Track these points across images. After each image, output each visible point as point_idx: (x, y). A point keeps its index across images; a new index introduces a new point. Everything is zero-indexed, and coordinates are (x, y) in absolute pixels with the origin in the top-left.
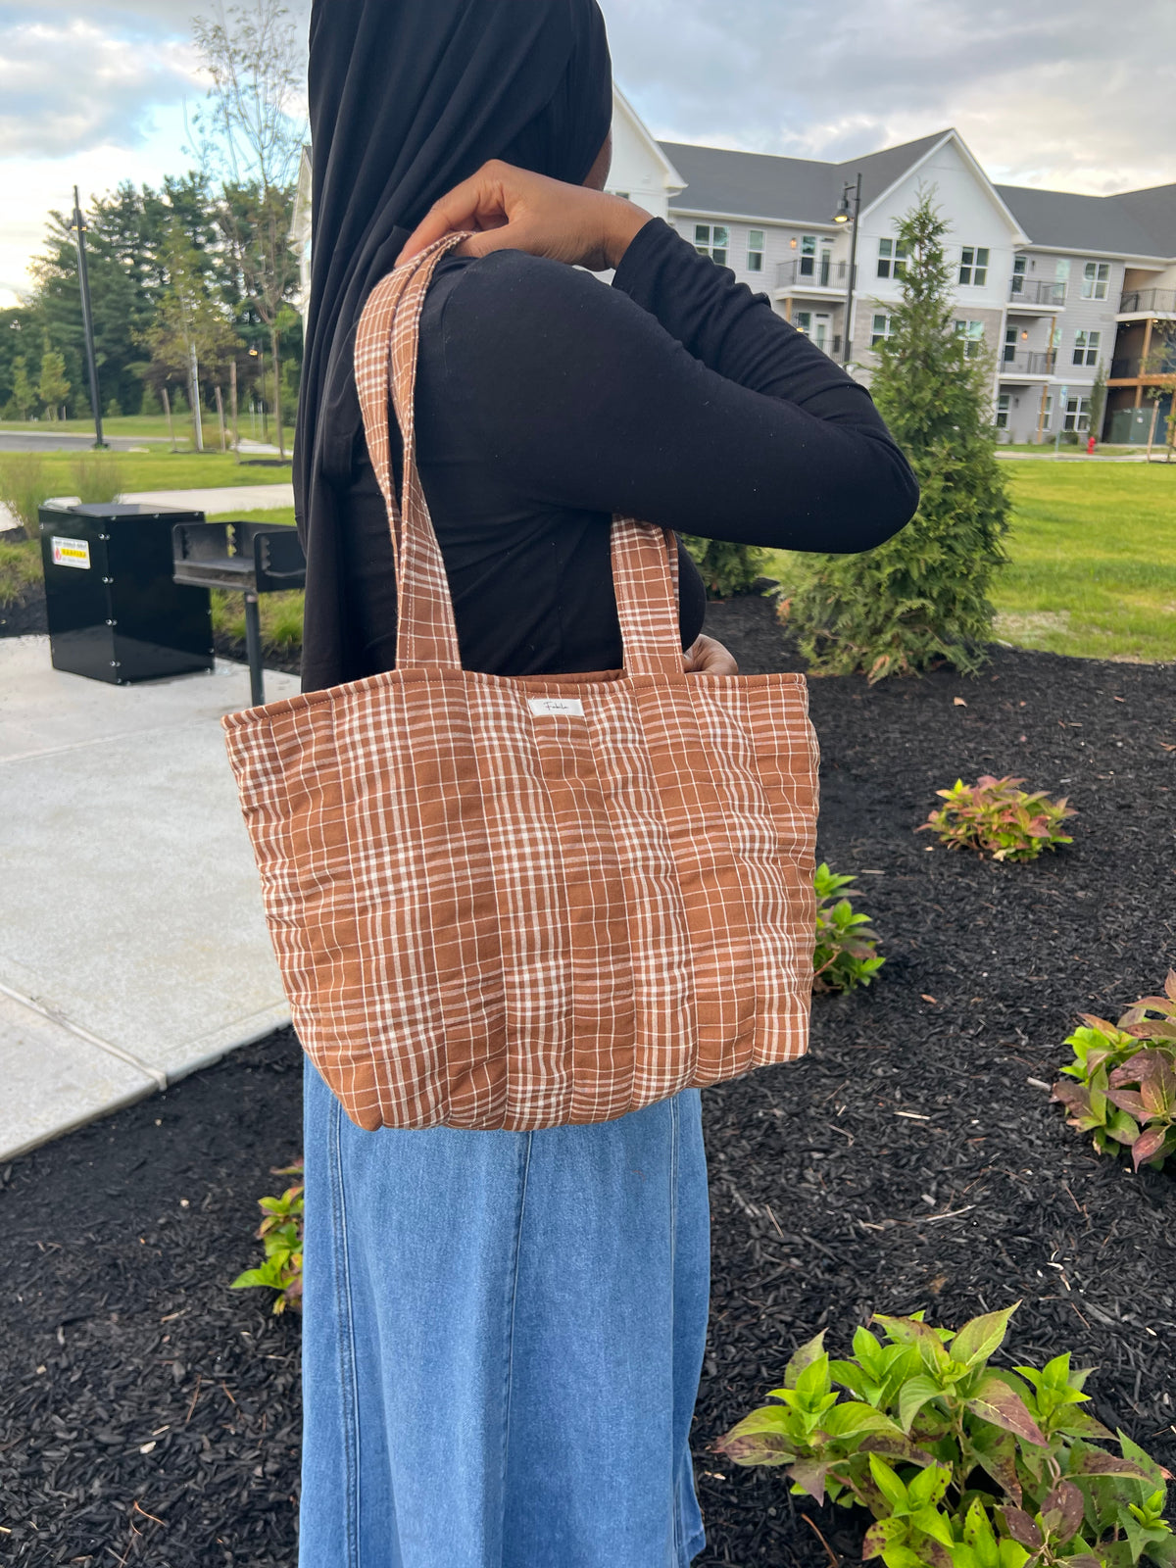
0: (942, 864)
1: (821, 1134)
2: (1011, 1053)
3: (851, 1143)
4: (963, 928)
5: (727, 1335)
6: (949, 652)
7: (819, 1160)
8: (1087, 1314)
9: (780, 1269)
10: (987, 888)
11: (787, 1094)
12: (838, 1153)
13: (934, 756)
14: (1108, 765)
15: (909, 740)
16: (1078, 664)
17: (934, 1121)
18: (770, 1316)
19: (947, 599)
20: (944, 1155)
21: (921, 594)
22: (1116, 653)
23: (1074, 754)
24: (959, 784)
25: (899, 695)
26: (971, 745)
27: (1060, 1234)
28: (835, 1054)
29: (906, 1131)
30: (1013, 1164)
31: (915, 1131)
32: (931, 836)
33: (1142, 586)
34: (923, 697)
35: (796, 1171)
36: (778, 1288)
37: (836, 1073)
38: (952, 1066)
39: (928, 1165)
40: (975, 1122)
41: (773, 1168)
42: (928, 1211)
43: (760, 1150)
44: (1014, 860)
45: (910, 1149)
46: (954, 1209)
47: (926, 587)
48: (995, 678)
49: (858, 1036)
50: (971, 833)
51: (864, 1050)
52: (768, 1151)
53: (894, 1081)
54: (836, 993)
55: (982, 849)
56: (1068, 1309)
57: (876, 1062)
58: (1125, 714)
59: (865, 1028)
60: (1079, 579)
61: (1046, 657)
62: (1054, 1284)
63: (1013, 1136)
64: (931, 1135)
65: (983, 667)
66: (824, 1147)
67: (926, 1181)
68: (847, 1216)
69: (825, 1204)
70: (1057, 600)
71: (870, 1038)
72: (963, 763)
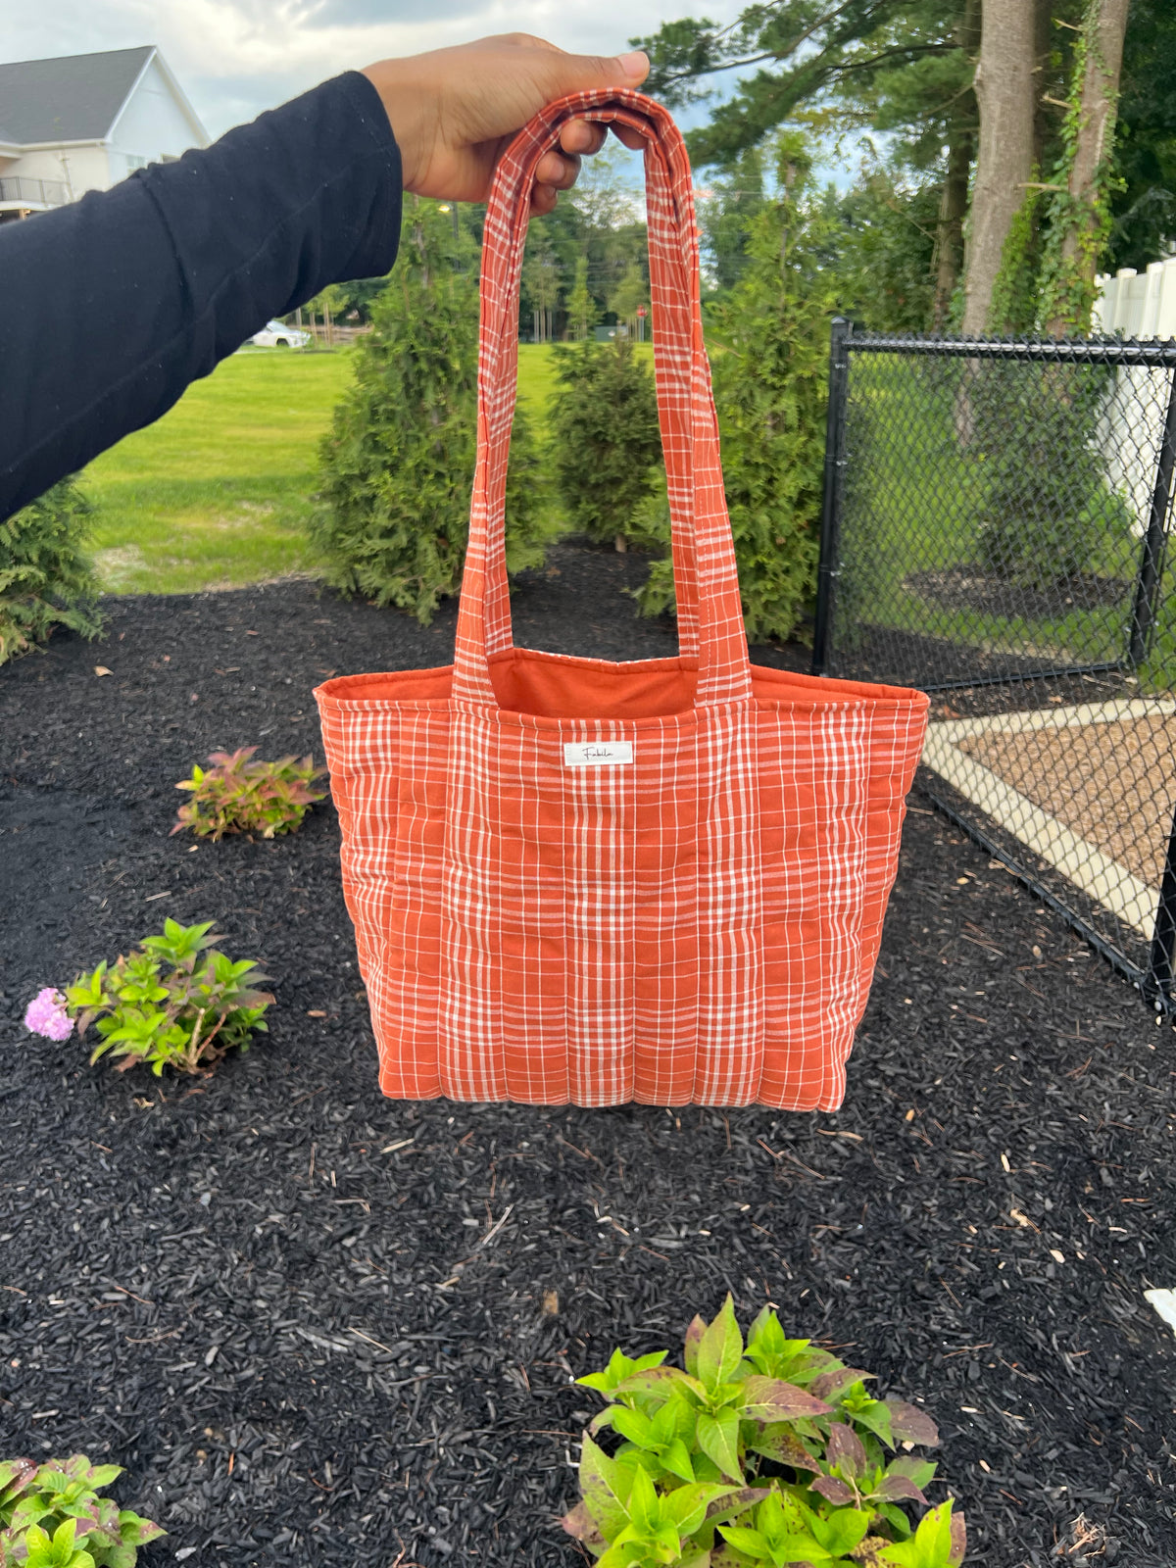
0: (221, 862)
1: (333, 1216)
3: (367, 1208)
4: (290, 923)
5: (426, 1498)
6: (70, 619)
7: (355, 1245)
8: (658, 1249)
9: (417, 1388)
10: (282, 872)
11: (268, 1192)
12: (366, 1227)
13: (118, 740)
14: (291, 706)
15: (79, 729)
16: (184, 602)
17: (420, 1141)
18: (446, 1445)
19: (49, 561)
20: (452, 1170)
21: (18, 561)
22: (206, 582)
23: (254, 702)
24: (197, 771)
25: (32, 678)
26: (149, 717)
27: (588, 1188)
28: (281, 1120)
29: (407, 1166)
30: (508, 1144)
31: (415, 1159)
32: (189, 834)
33: (185, 506)
34: (59, 675)
35: (342, 1271)
36: (430, 1409)
37: (298, 1140)
39: (447, 1189)
40: (451, 1120)
41: (320, 1281)
42: (478, 1234)
43: (291, 1276)
44: (284, 832)
45: (422, 1182)
46: (496, 1218)
47: (19, 551)
48: (122, 636)
49: (290, 1089)
50: (230, 818)
51: (307, 1101)
52: (300, 1264)
53: (356, 1120)
54: (233, 1052)
55: (248, 831)
56: (642, 1254)
57: (326, 1108)
58: (268, 647)
59: (290, 1077)
60: (121, 507)
61: (150, 601)
62: (616, 1238)
63: (490, 1117)
64: (427, 1157)
65: (107, 627)
66: (348, 1228)
67: (456, 1206)
68: (424, 1287)
69: (398, 1289)
70: (118, 535)
71: (302, 1085)
72: (154, 738)
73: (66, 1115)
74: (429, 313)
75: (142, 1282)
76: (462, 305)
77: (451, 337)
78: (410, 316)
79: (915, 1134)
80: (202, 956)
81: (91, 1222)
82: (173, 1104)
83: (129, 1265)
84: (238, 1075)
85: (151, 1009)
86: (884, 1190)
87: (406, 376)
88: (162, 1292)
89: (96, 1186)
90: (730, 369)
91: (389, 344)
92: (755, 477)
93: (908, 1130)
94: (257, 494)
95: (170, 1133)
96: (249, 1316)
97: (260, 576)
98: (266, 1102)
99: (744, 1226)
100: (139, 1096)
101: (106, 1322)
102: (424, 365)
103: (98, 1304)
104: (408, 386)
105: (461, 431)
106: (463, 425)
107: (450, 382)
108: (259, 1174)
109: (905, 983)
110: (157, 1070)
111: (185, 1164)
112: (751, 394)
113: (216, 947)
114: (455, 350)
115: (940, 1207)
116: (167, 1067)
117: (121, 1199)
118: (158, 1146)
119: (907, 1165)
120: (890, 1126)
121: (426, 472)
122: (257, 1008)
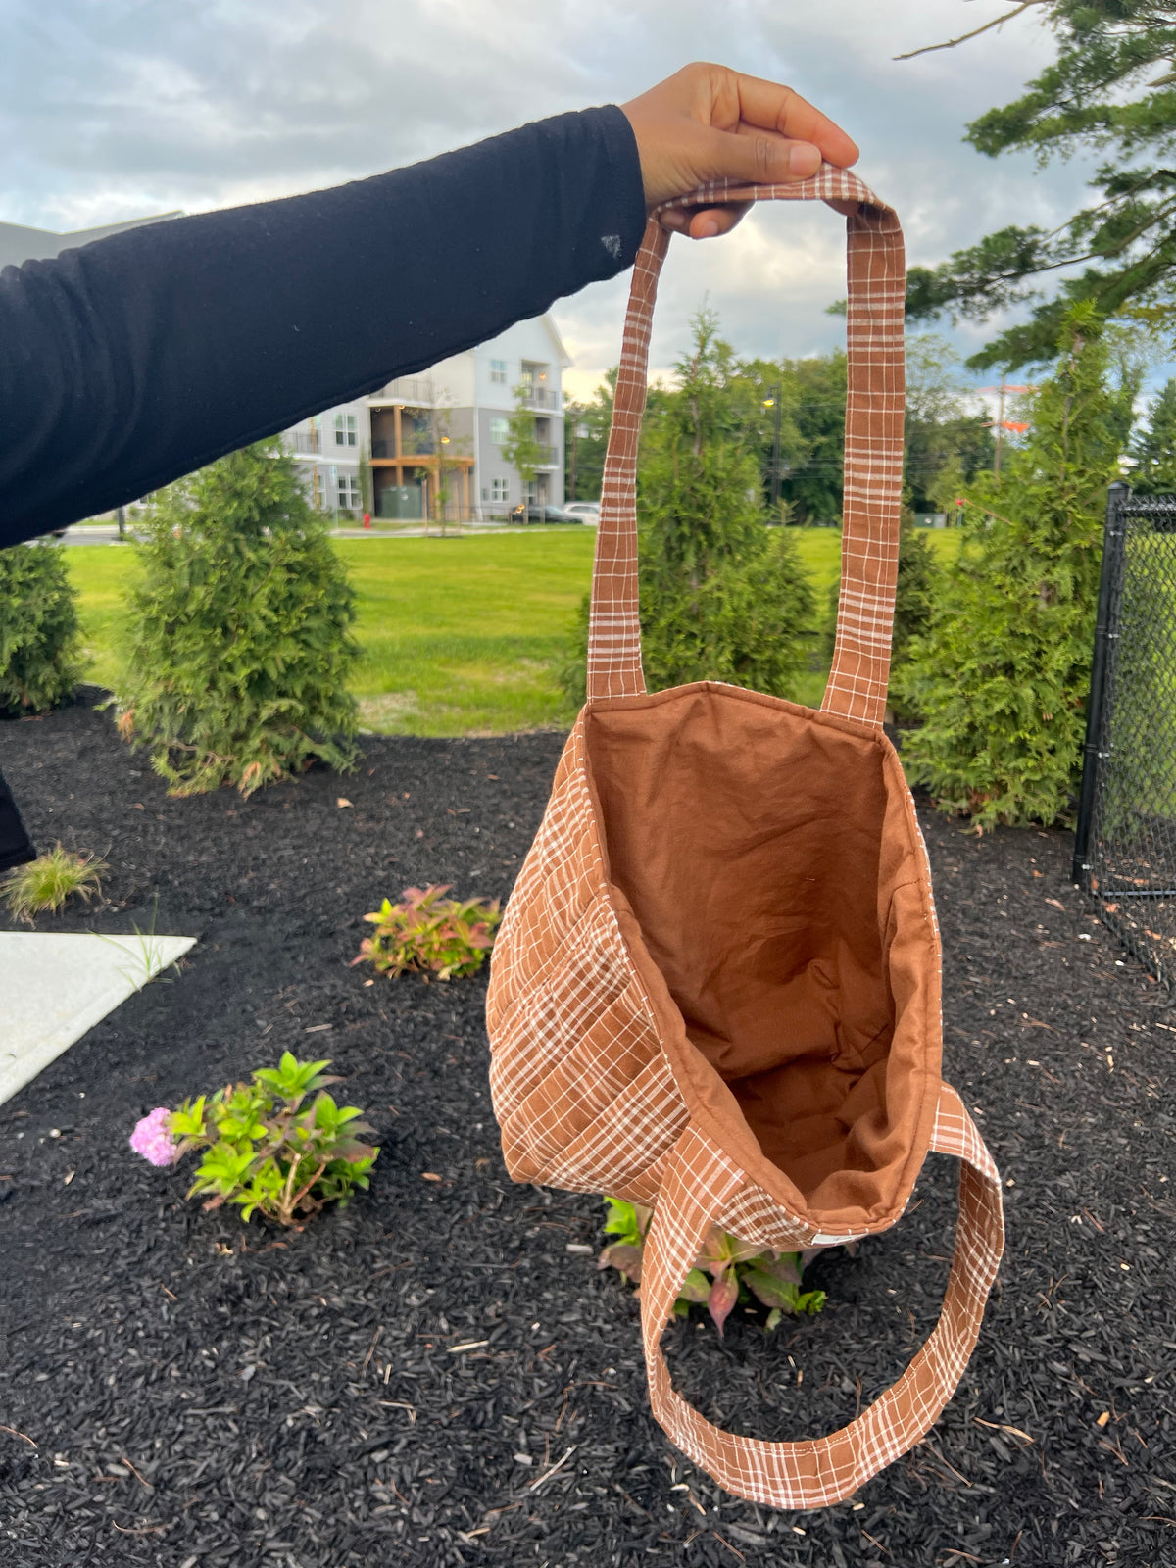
0: (390, 999)
1: (373, 1419)
2: (539, 1220)
4: (436, 1073)
6: (325, 752)
7: (384, 1461)
8: (734, 1542)
10: (445, 1017)
11: (315, 1377)
12: (403, 1442)
13: (337, 869)
14: (508, 849)
15: (305, 856)
16: (441, 745)
17: (493, 1345)
19: (312, 697)
20: (520, 1389)
21: (282, 694)
22: (469, 728)
23: (474, 843)
24: (386, 904)
25: (278, 805)
28: (354, 1294)
29: (470, 1373)
30: (592, 1366)
31: (481, 1367)
32: (368, 968)
33: (470, 659)
34: (304, 804)
35: (360, 1492)
37: (365, 1320)
38: (487, 1260)
39: (508, 1411)
40: (536, 1326)
41: (332, 1500)
42: (528, 1475)
43: (305, 1486)
44: (460, 975)
45: (482, 1397)
46: (554, 1459)
47: (285, 686)
48: (372, 772)
49: (374, 1259)
50: (410, 956)
51: (387, 1276)
52: (318, 1477)
53: (434, 1307)
54: (330, 1207)
55: (425, 971)
56: (715, 1545)
57: (405, 1287)
58: (504, 792)
59: (379, 1244)
60: (412, 657)
61: (411, 742)
62: (688, 1514)
63: (580, 1329)
64: (497, 1366)
65: (358, 762)
66: (384, 1439)
67: (512, 1434)
68: (444, 1533)
69: (413, 1529)
70: (400, 680)
71: (388, 1256)
72: (370, 871)
73: (149, 1249)
74: (696, 480)
75: (151, 1458)
76: (729, 473)
77: (714, 503)
78: (677, 482)
79: (1106, 1445)
80: (312, 1096)
81: (125, 1378)
82: (250, 1256)
83: (144, 1436)
84: (327, 1233)
85: (249, 1146)
86: (1048, 1515)
87: (669, 539)
88: (166, 1476)
89: (148, 1336)
90: (1001, 538)
91: (652, 509)
92: (1022, 649)
93: (1097, 1439)
94: (538, 652)
95: (236, 1288)
96: (245, 1525)
97: (520, 727)
98: (346, 1269)
99: (851, 1531)
100: (221, 1241)
101: (99, 1498)
102: (686, 529)
103: (100, 1476)
104: (669, 549)
105: (717, 594)
106: (720, 588)
107: (711, 545)
108: (311, 1354)
109: (1125, 1242)
110: (246, 1215)
111: (241, 1329)
112: (1022, 564)
113: (329, 1089)
114: (717, 515)
115: (1121, 1554)
116: (257, 1214)
117: (165, 1355)
118: (220, 1301)
119: (1088, 1486)
120: (1074, 1429)
121: (679, 632)
122: (364, 1161)
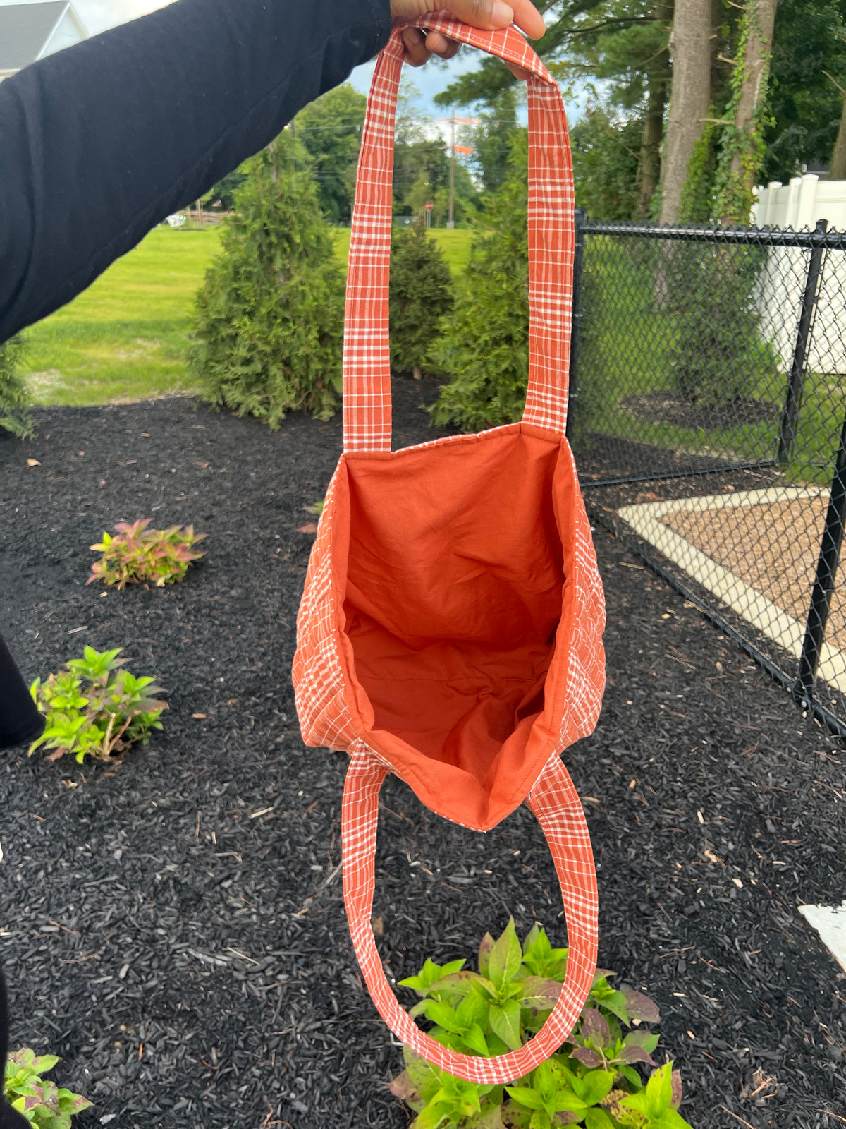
0: (125, 604)
1: (214, 865)
2: (282, 731)
3: (239, 859)
4: (178, 649)
5: (287, 1072)
6: (8, 424)
7: (231, 886)
8: (454, 884)
9: (279, 991)
10: (172, 612)
11: (165, 848)
12: (239, 873)
13: (45, 514)
14: (176, 489)
15: (16, 506)
16: (94, 412)
17: (278, 808)
18: (302, 1032)
20: (302, 830)
22: (110, 397)
23: (148, 486)
24: (106, 537)
26: (69, 497)
27: (403, 841)
29: (268, 827)
31: (274, 822)
32: (100, 584)
33: (94, 341)
35: (221, 905)
36: (289, 1006)
37: (187, 810)
38: (257, 760)
39: (299, 843)
40: (301, 793)
41: (205, 914)
42: (322, 876)
43: (184, 910)
44: (172, 582)
45: (280, 839)
46: (335, 864)
48: (48, 437)
49: (180, 772)
50: (132, 572)
51: (193, 781)
52: (191, 901)
53: (230, 794)
54: (136, 745)
55: (145, 582)
56: (443, 888)
57: (208, 786)
58: (158, 446)
59: (180, 763)
60: (45, 341)
61: (68, 411)
62: (424, 877)
63: (330, 790)
64: (284, 820)
65: (36, 430)
66: (225, 874)
67: (306, 855)
68: (283, 916)
69: (264, 918)
70: (43, 361)
71: (189, 769)
72: (73, 513)
73: (10, 793)
74: (277, 200)
75: (70, 917)
76: (302, 195)
77: (294, 218)
78: (264, 202)
79: (636, 797)
80: (112, 674)
81: (30, 874)
82: (91, 784)
83: (60, 905)
84: (141, 762)
85: (75, 713)
86: (615, 838)
87: (260, 246)
88: (86, 925)
89: (34, 846)
90: (498, 246)
91: (247, 222)
92: (517, 325)
93: (631, 795)
94: (148, 333)
95: (90, 806)
96: (152, 941)
97: (151, 393)
98: (162, 781)
99: (516, 866)
100: (66, 778)
101: (43, 948)
102: (273, 239)
103: (37, 935)
104: (262, 254)
105: (301, 288)
106: (302, 283)
107: (293, 251)
108: (158, 835)
109: (627, 689)
110: (80, 759)
111: (102, 830)
112: (513, 265)
113: (123, 667)
114: (297, 228)
115: (655, 850)
116: (88, 757)
117: (53, 855)
118: (81, 816)
119: (631, 820)
120: (618, 792)
121: (276, 318)
122: (154, 713)
